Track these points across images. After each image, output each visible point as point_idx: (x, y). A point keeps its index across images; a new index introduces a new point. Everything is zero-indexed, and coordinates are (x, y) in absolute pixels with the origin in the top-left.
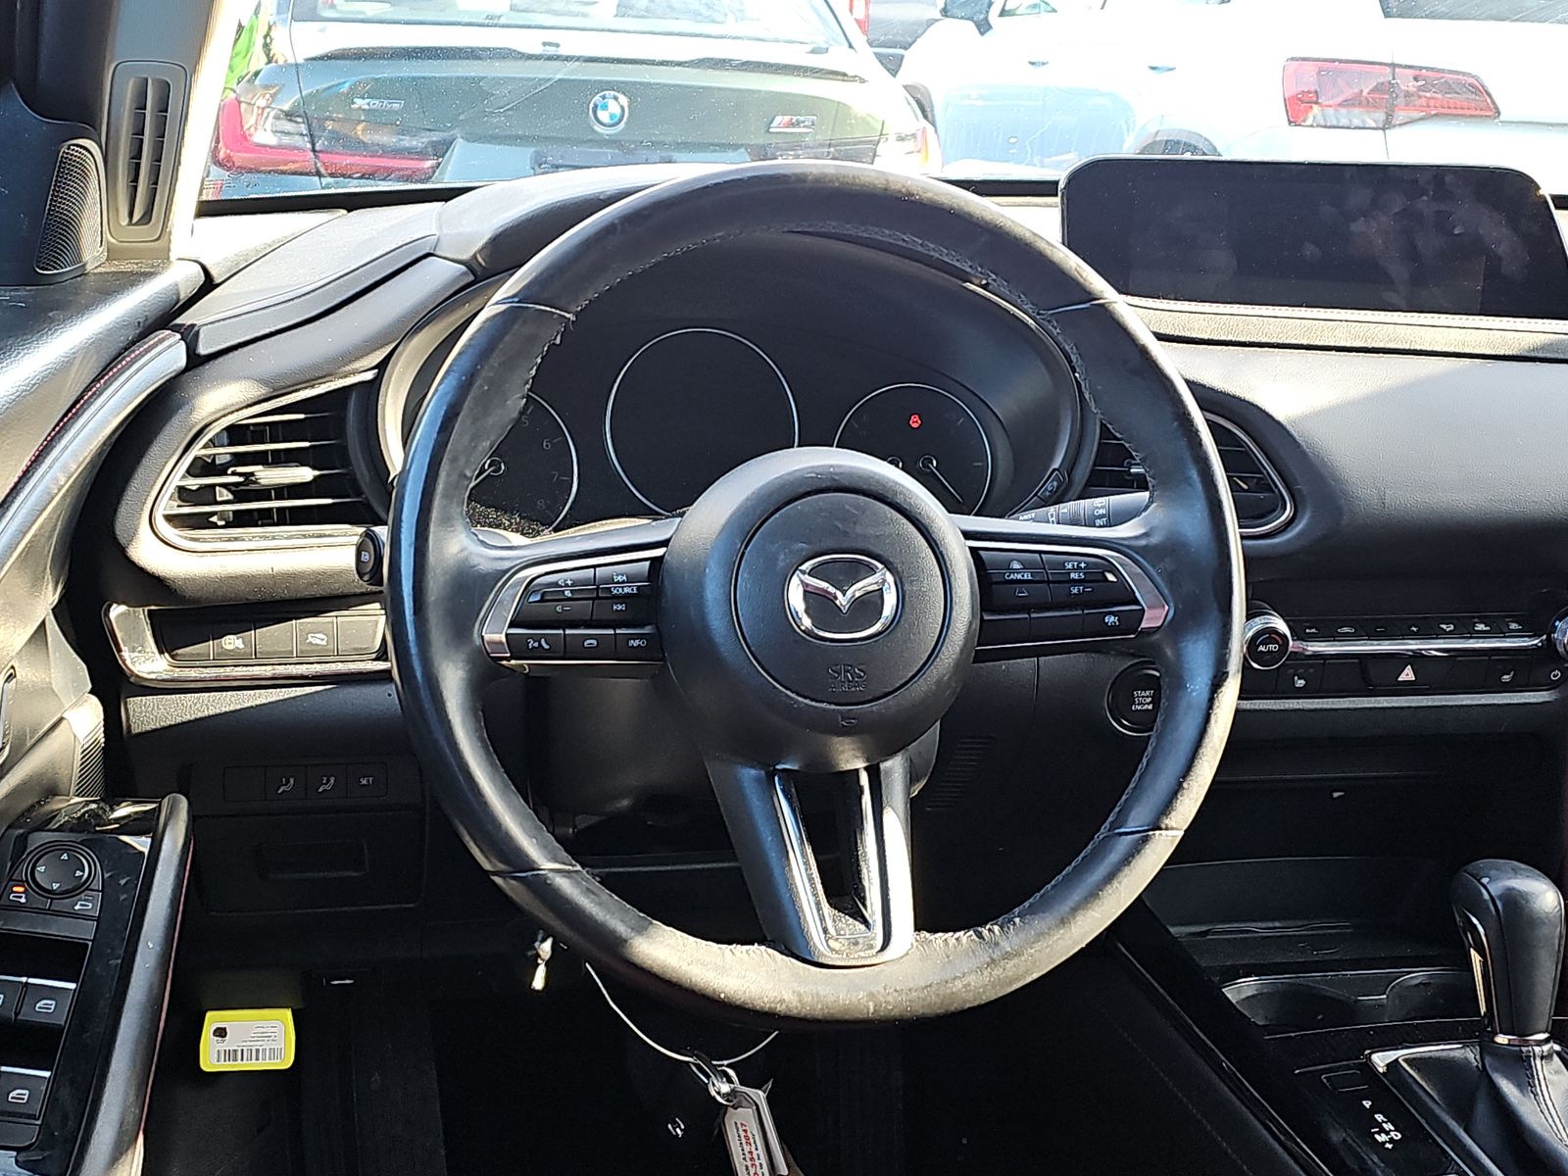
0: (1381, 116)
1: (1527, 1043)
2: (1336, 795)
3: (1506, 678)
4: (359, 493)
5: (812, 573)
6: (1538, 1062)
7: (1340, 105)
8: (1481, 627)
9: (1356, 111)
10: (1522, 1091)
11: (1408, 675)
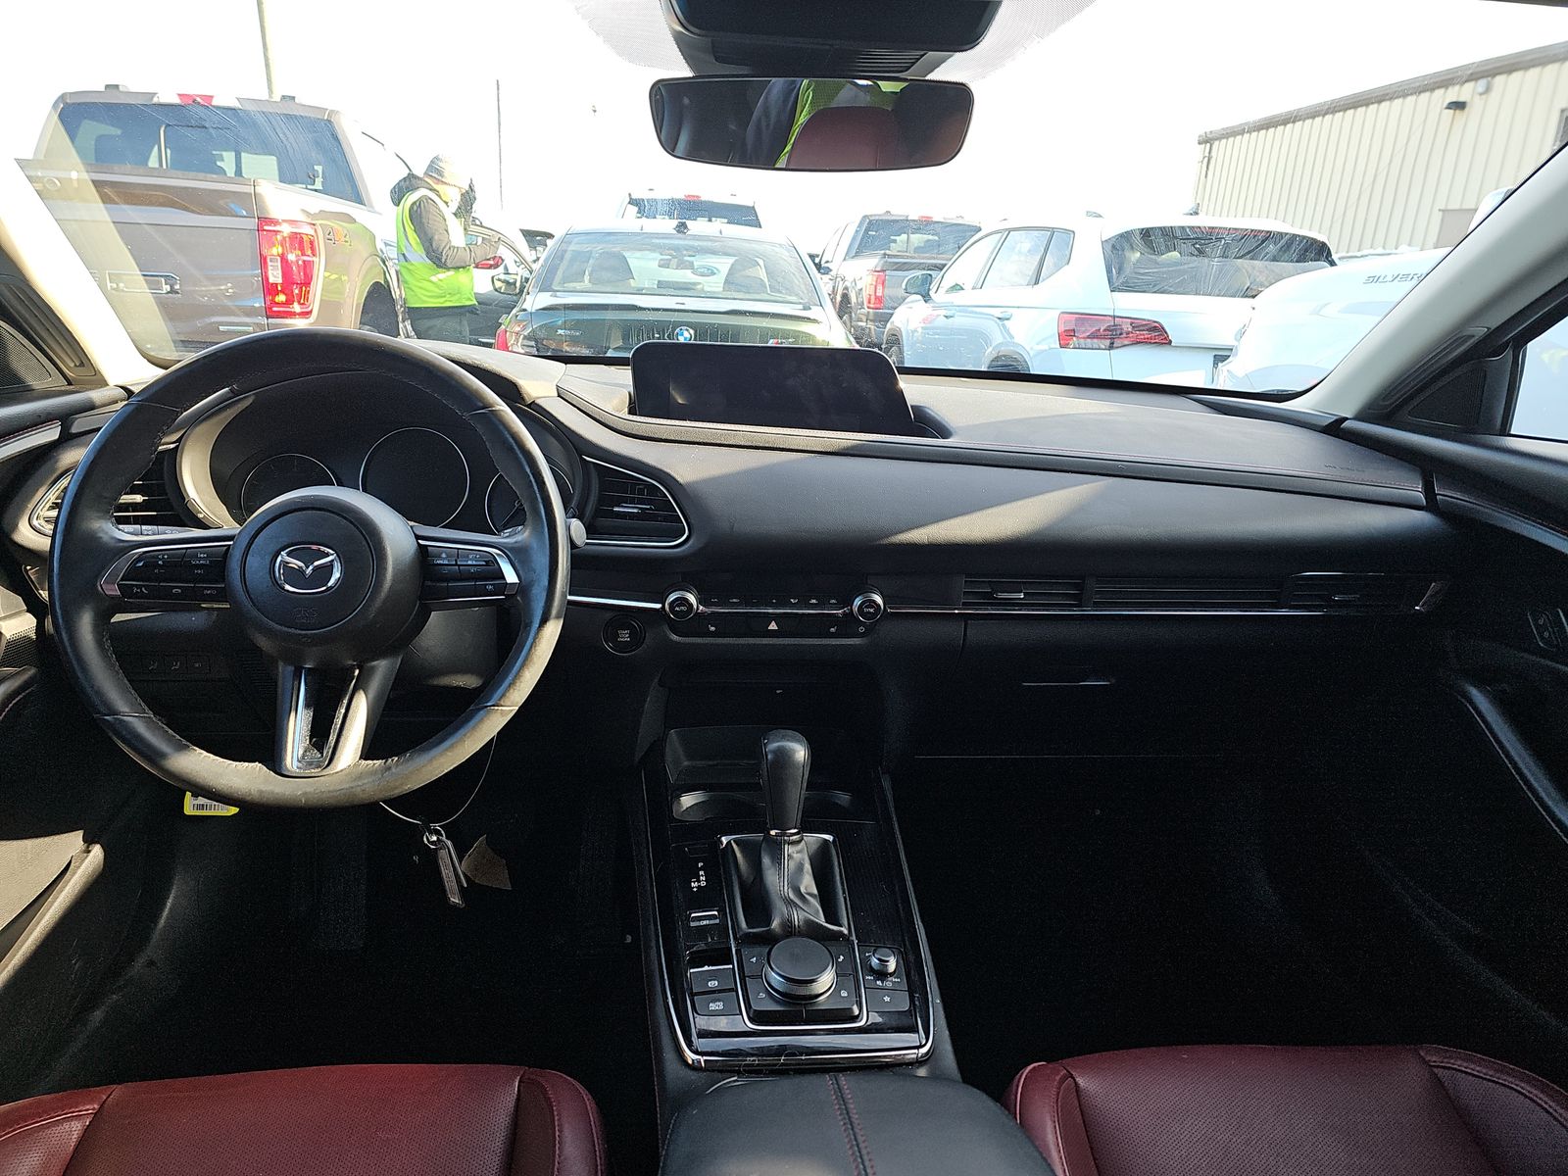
0: (1108, 342)
1: (784, 835)
2: (778, 692)
3: (832, 630)
4: (172, 509)
5: (289, 554)
6: (786, 846)
7: (1088, 337)
8: (814, 601)
9: (1095, 341)
10: (773, 862)
11: (773, 626)
